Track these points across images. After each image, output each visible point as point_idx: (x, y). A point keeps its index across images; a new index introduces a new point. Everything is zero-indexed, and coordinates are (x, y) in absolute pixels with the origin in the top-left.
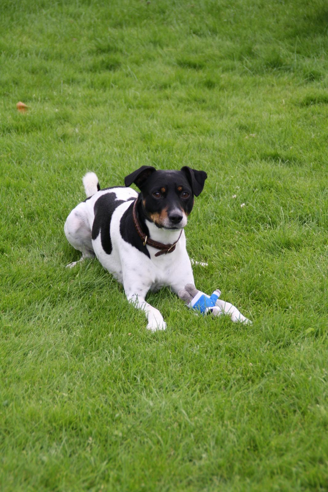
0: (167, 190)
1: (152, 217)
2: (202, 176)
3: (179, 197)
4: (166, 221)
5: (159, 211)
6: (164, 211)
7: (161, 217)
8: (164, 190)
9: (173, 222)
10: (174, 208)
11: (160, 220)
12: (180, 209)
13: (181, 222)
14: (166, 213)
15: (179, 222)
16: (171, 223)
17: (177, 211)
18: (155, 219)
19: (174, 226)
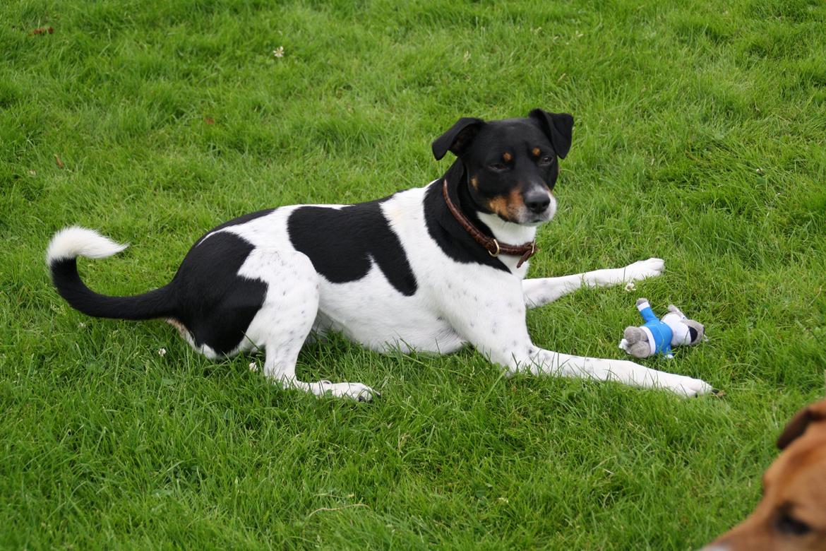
0: (514, 156)
1: (492, 205)
2: (565, 122)
3: (537, 165)
4: (521, 211)
5: (506, 194)
6: (515, 194)
7: (511, 205)
8: (508, 156)
9: (533, 211)
10: (533, 187)
11: (511, 210)
12: (543, 187)
13: (548, 210)
14: (520, 197)
15: (545, 210)
16: (531, 214)
17: (539, 190)
18: (497, 209)
19: (537, 218)
